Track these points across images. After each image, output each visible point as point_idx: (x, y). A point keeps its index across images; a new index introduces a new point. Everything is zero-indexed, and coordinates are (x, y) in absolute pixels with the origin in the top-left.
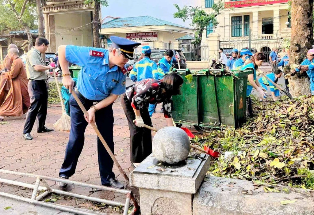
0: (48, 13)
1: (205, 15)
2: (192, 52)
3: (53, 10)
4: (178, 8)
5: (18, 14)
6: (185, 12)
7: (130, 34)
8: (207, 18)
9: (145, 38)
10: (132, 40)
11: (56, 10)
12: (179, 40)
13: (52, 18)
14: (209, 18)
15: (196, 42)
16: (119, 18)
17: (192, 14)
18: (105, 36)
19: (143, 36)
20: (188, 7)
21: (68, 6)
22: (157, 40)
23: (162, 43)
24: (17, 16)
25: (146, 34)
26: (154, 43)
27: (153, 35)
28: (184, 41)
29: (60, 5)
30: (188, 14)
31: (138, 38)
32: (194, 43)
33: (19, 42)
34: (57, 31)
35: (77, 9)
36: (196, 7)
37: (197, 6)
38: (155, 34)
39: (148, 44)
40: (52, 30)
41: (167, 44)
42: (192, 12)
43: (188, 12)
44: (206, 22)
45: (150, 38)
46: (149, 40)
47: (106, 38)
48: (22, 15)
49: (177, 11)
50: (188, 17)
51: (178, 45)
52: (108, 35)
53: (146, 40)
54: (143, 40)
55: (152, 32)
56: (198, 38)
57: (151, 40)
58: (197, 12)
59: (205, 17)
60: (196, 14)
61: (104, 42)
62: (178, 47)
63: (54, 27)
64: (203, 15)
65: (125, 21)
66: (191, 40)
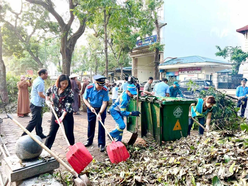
0: (134, 57)
1: (242, 53)
2: (229, 82)
3: (137, 55)
4: (219, 49)
5: (117, 59)
6: (225, 51)
7: (181, 69)
8: (244, 55)
9: (192, 71)
10: (182, 73)
11: (138, 55)
12: (218, 73)
13: (136, 60)
14: (246, 55)
15: (233, 74)
16: (176, 58)
17: (231, 53)
18: (165, 71)
19: (190, 70)
20: (228, 48)
21: (145, 52)
22: (200, 73)
23: (204, 75)
24: (116, 59)
25: (192, 68)
26: (198, 75)
27: (197, 69)
28: (222, 74)
29: (140, 52)
30: (228, 53)
31: (187, 72)
32: (231, 75)
33: (119, 74)
34: (138, 67)
35: (149, 54)
36: (235, 47)
37: (237, 46)
38: (199, 68)
39: (193, 75)
40: (136, 67)
41: (209, 75)
42: (232, 51)
43: (228, 51)
44: (243, 59)
45: (195, 71)
46: (195, 73)
47: (166, 72)
48: (119, 59)
49: (218, 51)
50: (228, 55)
51: (217, 76)
52: (167, 70)
53: (192, 73)
54: (190, 73)
55: (197, 67)
56: (235, 71)
57: (196, 73)
58: (235, 51)
59: (241, 54)
60: (234, 53)
61: (164, 74)
62: (217, 77)
63: (137, 65)
64: (241, 53)
65: (180, 60)
66: (228, 72)
